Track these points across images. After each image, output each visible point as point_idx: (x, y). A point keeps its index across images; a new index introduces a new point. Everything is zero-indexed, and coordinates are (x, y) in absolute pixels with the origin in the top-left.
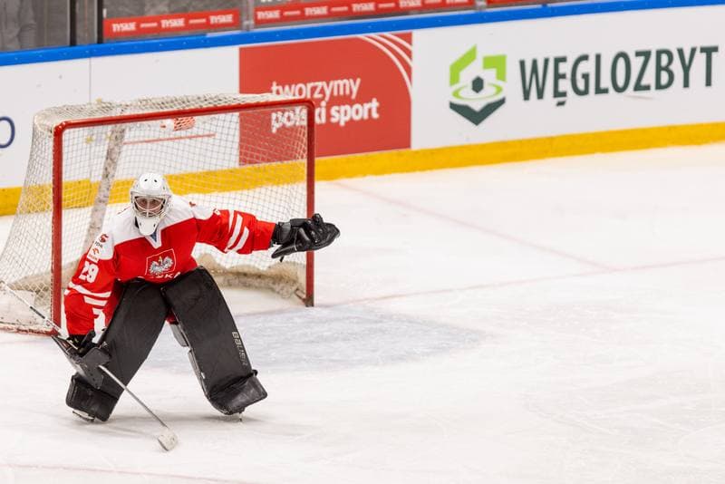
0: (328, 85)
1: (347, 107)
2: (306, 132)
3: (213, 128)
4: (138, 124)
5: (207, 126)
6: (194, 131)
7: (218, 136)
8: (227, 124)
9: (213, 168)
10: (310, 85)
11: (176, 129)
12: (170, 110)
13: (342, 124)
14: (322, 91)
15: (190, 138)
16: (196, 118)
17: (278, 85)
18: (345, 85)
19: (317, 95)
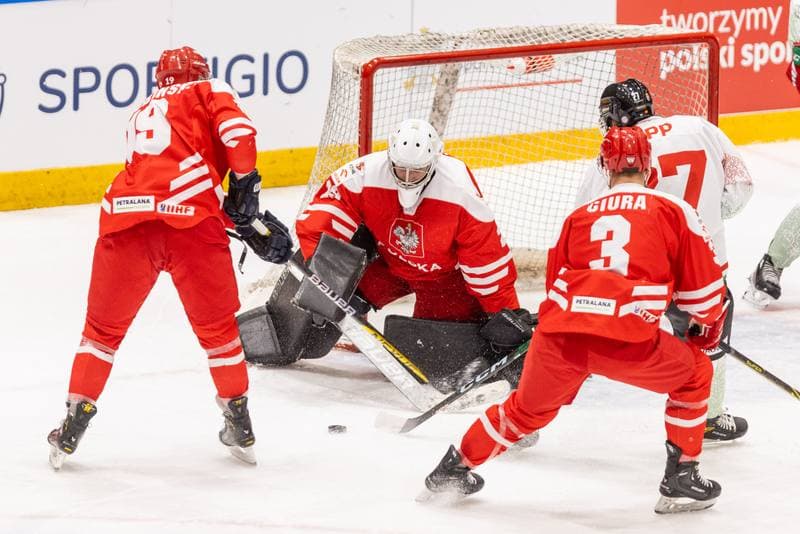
0: (738, 15)
1: (764, 46)
2: (707, 78)
3: (580, 71)
4: (477, 63)
5: (572, 68)
6: (553, 74)
7: (586, 82)
8: (598, 66)
9: (578, 126)
10: (713, 15)
11: (529, 71)
12: (521, 44)
13: (757, 68)
14: (730, 23)
15: (548, 83)
16: (556, 57)
17: (668, 14)
18: (761, 15)
19: (723, 29)
